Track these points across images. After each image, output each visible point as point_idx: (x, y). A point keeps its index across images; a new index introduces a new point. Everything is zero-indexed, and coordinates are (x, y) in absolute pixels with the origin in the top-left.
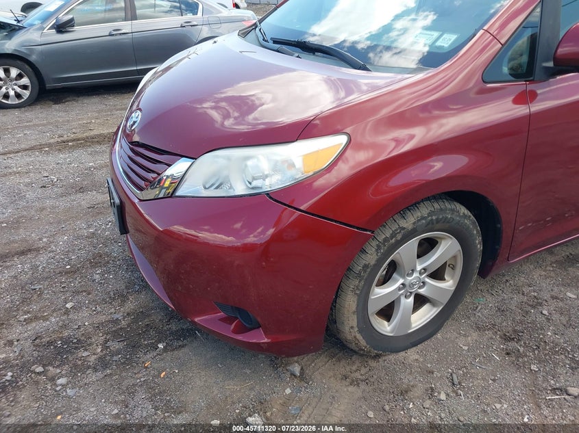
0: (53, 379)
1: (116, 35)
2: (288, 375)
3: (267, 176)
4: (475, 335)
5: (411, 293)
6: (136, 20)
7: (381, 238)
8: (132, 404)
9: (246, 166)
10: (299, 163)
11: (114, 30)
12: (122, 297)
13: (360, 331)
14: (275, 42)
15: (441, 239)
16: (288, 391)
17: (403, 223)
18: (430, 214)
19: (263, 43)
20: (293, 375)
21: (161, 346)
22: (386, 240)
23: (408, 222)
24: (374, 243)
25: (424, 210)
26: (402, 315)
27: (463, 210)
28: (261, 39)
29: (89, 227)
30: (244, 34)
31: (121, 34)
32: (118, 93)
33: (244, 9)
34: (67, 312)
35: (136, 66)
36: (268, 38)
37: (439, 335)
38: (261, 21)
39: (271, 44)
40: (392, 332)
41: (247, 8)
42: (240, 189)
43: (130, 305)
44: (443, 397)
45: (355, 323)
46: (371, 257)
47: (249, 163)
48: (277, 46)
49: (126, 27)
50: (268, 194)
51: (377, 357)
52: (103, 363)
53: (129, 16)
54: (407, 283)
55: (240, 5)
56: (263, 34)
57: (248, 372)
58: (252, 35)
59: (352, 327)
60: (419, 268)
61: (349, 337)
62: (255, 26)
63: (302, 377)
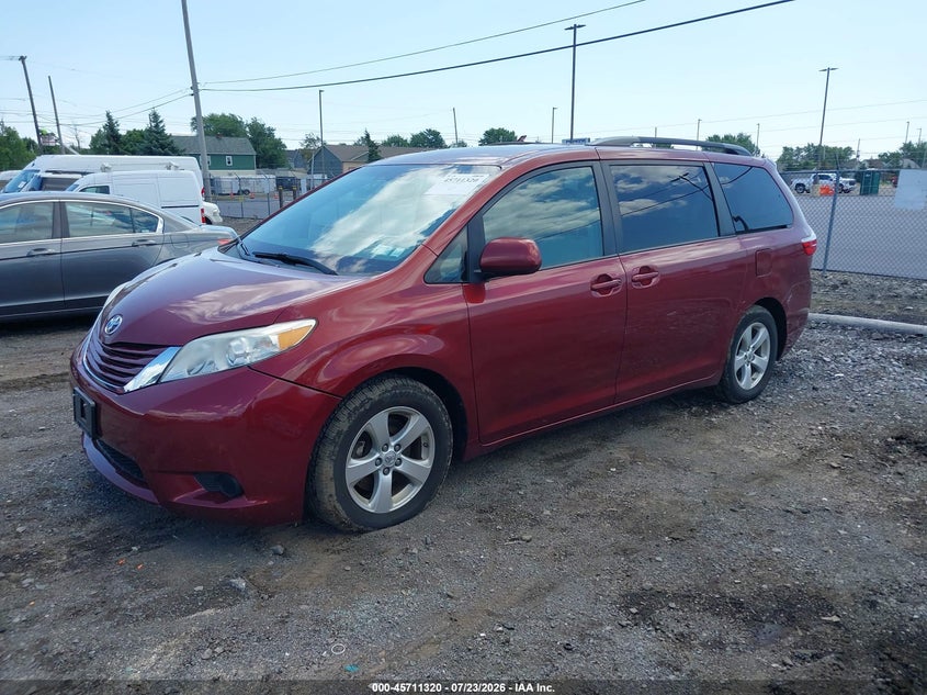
0: (18, 581)
1: (38, 255)
2: (271, 552)
3: (248, 354)
4: (454, 513)
5: (388, 468)
6: (69, 237)
7: (352, 407)
8: (109, 587)
9: (230, 346)
10: (275, 339)
11: (36, 250)
12: (84, 521)
13: (339, 501)
14: (257, 256)
15: (410, 414)
16: (271, 563)
17: (370, 395)
18: (393, 388)
19: (245, 256)
20: (276, 553)
21: (134, 548)
22: (356, 408)
23: (375, 393)
24: (346, 412)
25: (389, 385)
26: (381, 493)
27: (425, 388)
28: (243, 253)
29: (26, 467)
30: (224, 250)
31: (45, 255)
32: (31, 334)
33: (218, 224)
34: (18, 535)
35: (64, 295)
36: (250, 252)
37: (421, 516)
38: (242, 238)
39: (253, 257)
40: (373, 508)
41: (223, 224)
42: (222, 366)
43: (94, 524)
44: (415, 551)
45: (333, 491)
46: (343, 424)
47: (233, 344)
48: (259, 259)
49: (53, 245)
50: (249, 366)
51: (360, 532)
52: (71, 566)
53: (59, 234)
54: (383, 458)
55: (213, 219)
56: (245, 250)
57: (231, 555)
58: (233, 250)
59: (331, 496)
60: (393, 444)
61: (330, 508)
62: (236, 242)
63: (284, 555)
